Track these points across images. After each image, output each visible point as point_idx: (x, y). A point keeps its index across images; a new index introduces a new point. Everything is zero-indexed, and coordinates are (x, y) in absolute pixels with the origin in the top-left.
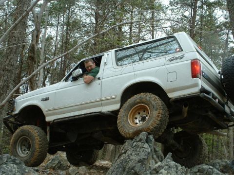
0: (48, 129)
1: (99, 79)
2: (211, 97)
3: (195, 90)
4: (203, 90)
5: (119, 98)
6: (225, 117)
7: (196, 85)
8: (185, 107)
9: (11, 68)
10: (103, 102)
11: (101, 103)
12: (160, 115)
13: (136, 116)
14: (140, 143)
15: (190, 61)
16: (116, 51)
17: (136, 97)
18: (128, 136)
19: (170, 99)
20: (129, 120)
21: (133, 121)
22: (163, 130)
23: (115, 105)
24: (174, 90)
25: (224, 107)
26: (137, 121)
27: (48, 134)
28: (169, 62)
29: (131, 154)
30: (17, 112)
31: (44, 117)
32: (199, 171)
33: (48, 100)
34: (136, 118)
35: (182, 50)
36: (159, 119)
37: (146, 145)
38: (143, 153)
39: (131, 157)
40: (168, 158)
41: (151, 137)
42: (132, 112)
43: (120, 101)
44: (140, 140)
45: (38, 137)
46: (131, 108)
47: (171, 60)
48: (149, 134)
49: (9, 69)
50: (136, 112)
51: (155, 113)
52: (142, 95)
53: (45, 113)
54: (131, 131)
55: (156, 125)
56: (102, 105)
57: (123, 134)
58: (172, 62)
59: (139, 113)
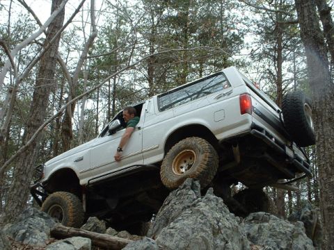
0: (84, 197)
1: (139, 128)
2: (264, 134)
3: (245, 128)
4: (254, 127)
5: (162, 147)
6: (287, 160)
7: (246, 122)
8: (235, 147)
9: (38, 123)
10: (144, 154)
11: (143, 155)
12: (207, 159)
13: (182, 165)
14: (184, 190)
15: (238, 96)
16: (159, 97)
17: (181, 143)
18: (172, 186)
19: (218, 140)
20: (173, 169)
21: (178, 171)
22: (212, 177)
23: (158, 156)
24: (222, 130)
25: (284, 149)
26: (183, 170)
27: (84, 202)
28: (216, 101)
29: (175, 204)
30: (46, 179)
31: (78, 180)
32: (253, 219)
33: (82, 159)
34: (182, 168)
35: (230, 86)
36: (206, 163)
37: (191, 192)
38: (187, 200)
39: (175, 207)
40: (209, 193)
41: (197, 183)
42: (176, 160)
43: (163, 150)
44: (185, 187)
45: (71, 204)
46: (176, 155)
47: (218, 98)
48: (195, 180)
49: (35, 124)
50: (180, 160)
51: (201, 157)
52: (188, 140)
53: (78, 175)
54: (176, 179)
55: (202, 170)
56: (143, 158)
57: (167, 184)
58: (220, 99)
59: (185, 162)
